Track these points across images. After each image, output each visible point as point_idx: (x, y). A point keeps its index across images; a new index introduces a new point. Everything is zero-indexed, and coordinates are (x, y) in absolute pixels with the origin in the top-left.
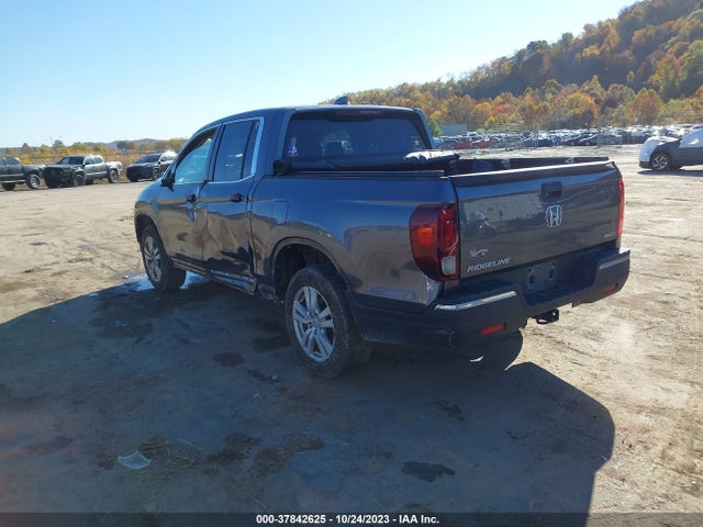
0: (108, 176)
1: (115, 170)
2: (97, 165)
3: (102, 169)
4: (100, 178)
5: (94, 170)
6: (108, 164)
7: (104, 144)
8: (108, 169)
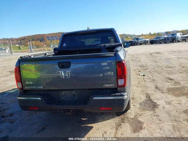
0: (145, 43)
1: (147, 41)
2: (142, 40)
3: (143, 41)
4: (143, 43)
5: (141, 41)
6: (145, 39)
7: (162, 33)
8: (145, 41)
